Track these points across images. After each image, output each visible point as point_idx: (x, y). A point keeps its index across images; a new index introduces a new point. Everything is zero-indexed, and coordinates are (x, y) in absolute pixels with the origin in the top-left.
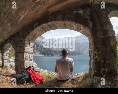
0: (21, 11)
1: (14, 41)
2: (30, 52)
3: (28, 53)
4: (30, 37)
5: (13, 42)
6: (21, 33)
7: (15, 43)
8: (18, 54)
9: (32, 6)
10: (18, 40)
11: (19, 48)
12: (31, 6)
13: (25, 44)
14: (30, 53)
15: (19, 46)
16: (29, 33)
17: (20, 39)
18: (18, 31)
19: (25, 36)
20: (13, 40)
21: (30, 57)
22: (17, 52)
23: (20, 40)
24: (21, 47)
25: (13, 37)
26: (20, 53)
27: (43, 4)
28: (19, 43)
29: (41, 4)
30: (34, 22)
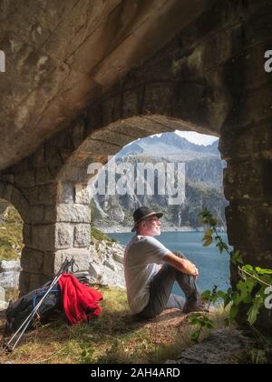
0: (10, 97)
1: (19, 189)
2: (79, 218)
3: (72, 222)
4: (69, 171)
5: (17, 191)
6: (40, 159)
7: (24, 196)
8: (35, 231)
9: (37, 78)
10: (33, 185)
11: (38, 211)
12: (34, 80)
13: (56, 194)
14: (77, 223)
15: (40, 205)
16: (63, 162)
17: (41, 180)
18: (26, 154)
19: (54, 172)
20: (14, 184)
21: (79, 236)
22: (33, 223)
23: (39, 183)
24: (45, 207)
25: (14, 174)
26: (43, 225)
27: (66, 67)
28: (39, 194)
29: (62, 69)
30: (73, 124)
